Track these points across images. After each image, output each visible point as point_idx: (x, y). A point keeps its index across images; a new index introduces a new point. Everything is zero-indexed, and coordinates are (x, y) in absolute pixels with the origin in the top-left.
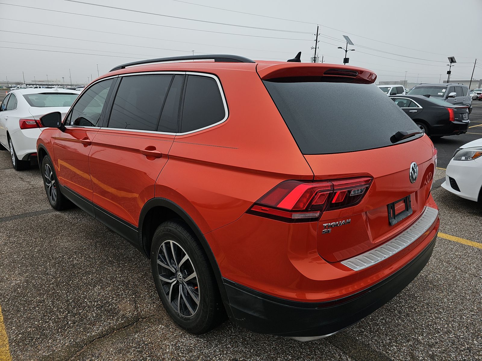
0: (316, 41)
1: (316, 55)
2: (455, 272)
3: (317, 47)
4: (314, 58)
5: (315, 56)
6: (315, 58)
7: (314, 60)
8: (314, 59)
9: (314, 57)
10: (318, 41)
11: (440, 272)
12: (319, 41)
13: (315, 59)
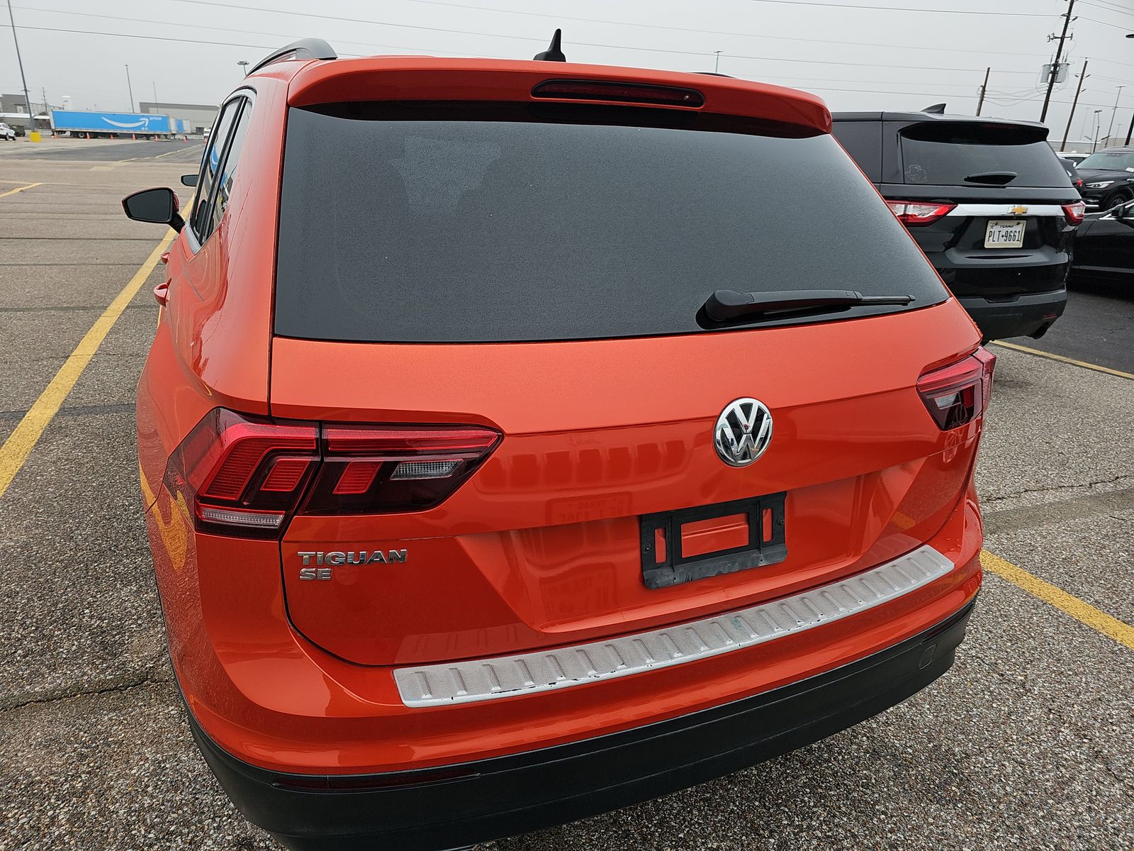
0: (1066, 18)
1: (1061, 57)
2: (1083, 767)
3: (1066, 36)
4: (1054, 65)
5: (1056, 61)
6: (1056, 65)
7: (1051, 72)
8: (1052, 69)
9: (1053, 62)
10: (1071, 18)
11: (1025, 754)
12: (1076, 18)
13: (1055, 69)
